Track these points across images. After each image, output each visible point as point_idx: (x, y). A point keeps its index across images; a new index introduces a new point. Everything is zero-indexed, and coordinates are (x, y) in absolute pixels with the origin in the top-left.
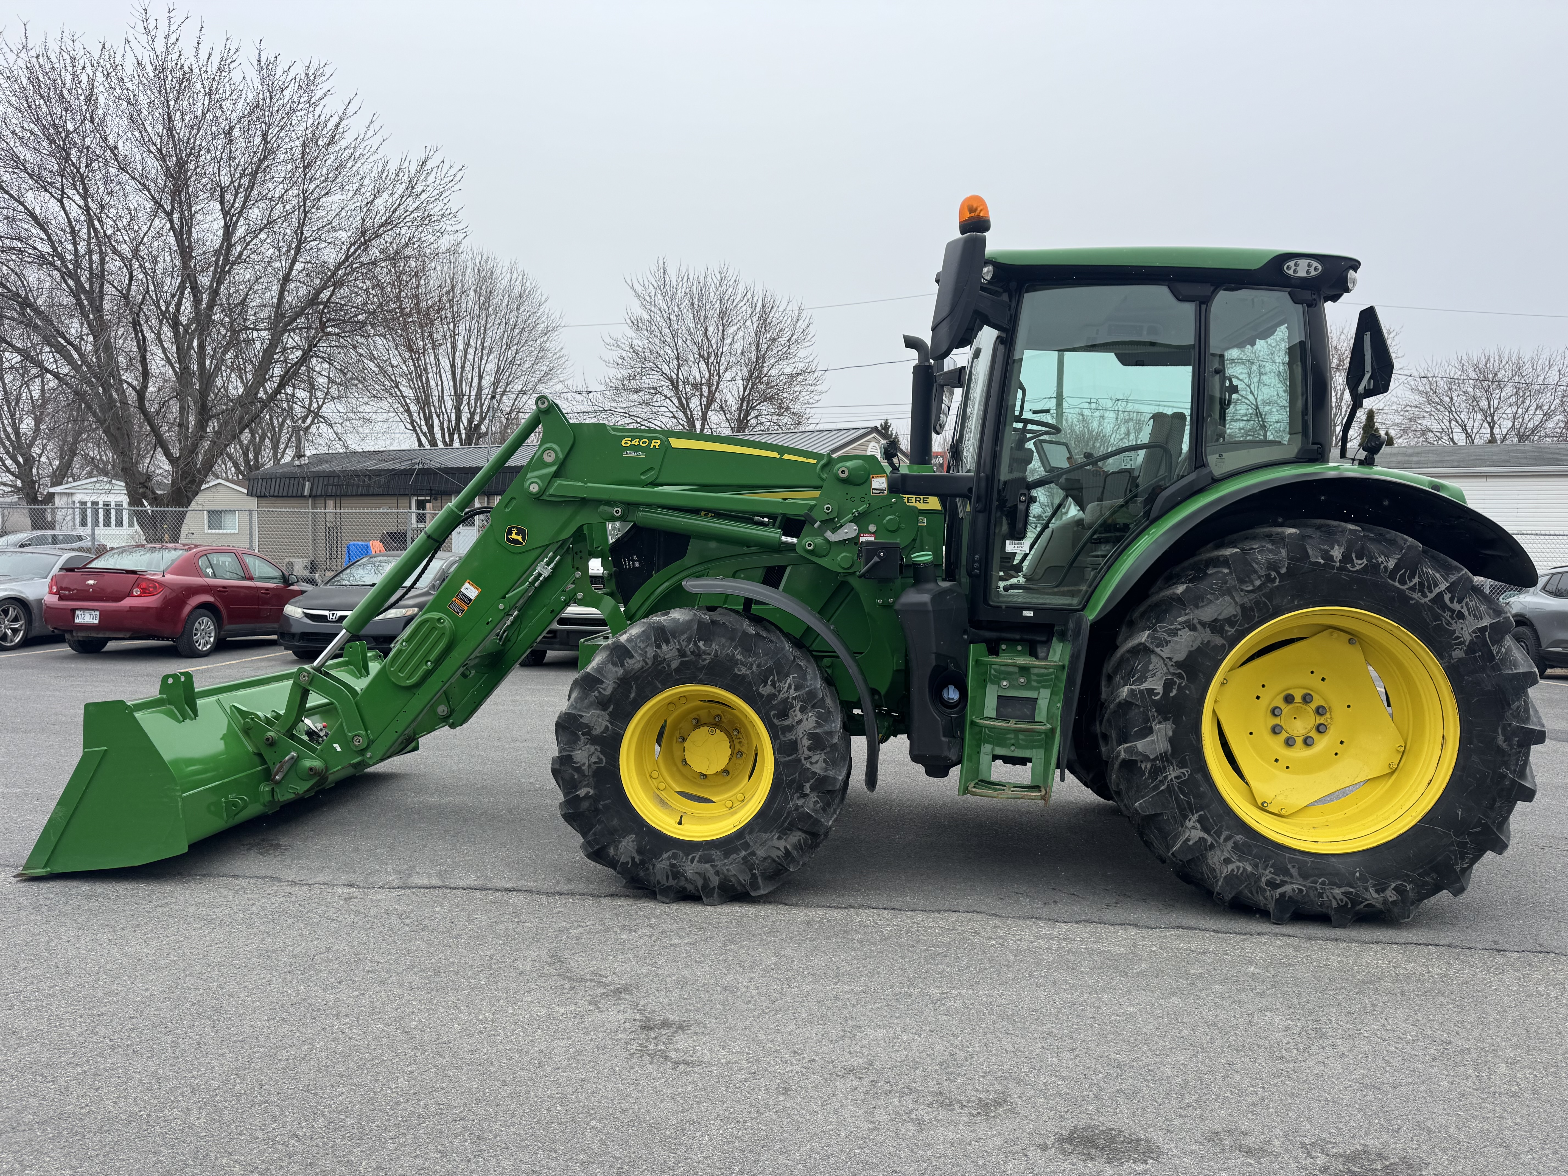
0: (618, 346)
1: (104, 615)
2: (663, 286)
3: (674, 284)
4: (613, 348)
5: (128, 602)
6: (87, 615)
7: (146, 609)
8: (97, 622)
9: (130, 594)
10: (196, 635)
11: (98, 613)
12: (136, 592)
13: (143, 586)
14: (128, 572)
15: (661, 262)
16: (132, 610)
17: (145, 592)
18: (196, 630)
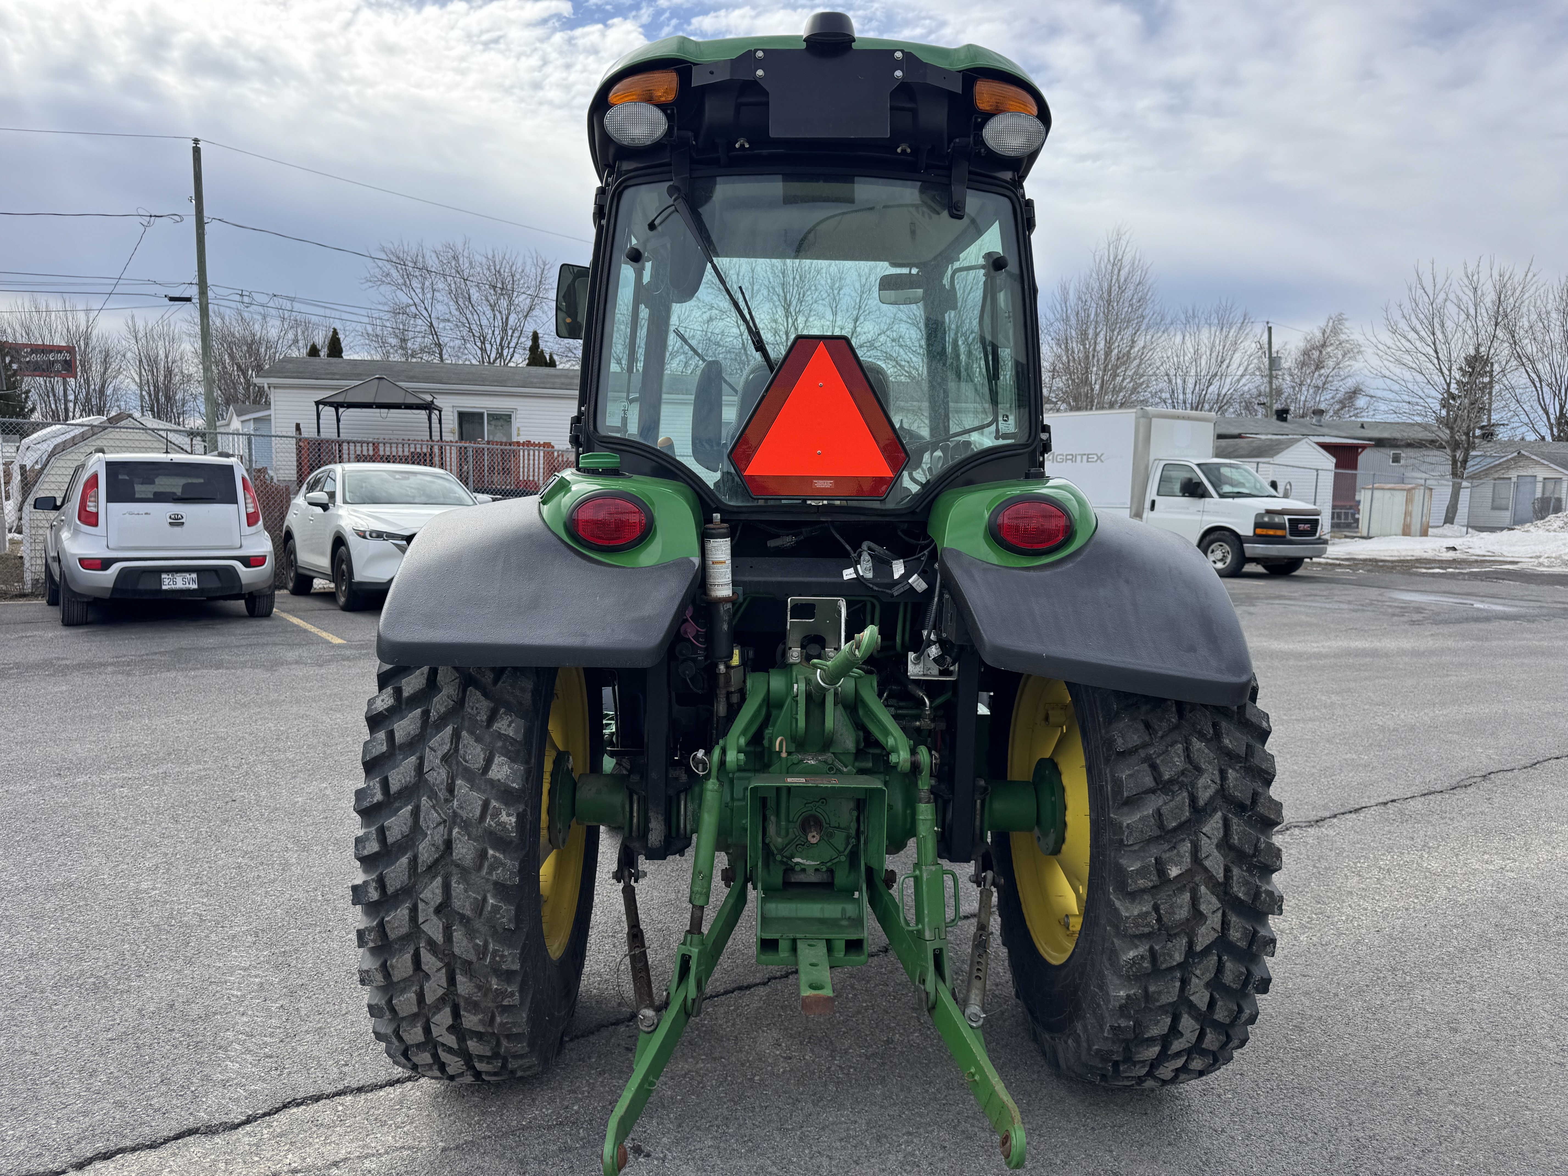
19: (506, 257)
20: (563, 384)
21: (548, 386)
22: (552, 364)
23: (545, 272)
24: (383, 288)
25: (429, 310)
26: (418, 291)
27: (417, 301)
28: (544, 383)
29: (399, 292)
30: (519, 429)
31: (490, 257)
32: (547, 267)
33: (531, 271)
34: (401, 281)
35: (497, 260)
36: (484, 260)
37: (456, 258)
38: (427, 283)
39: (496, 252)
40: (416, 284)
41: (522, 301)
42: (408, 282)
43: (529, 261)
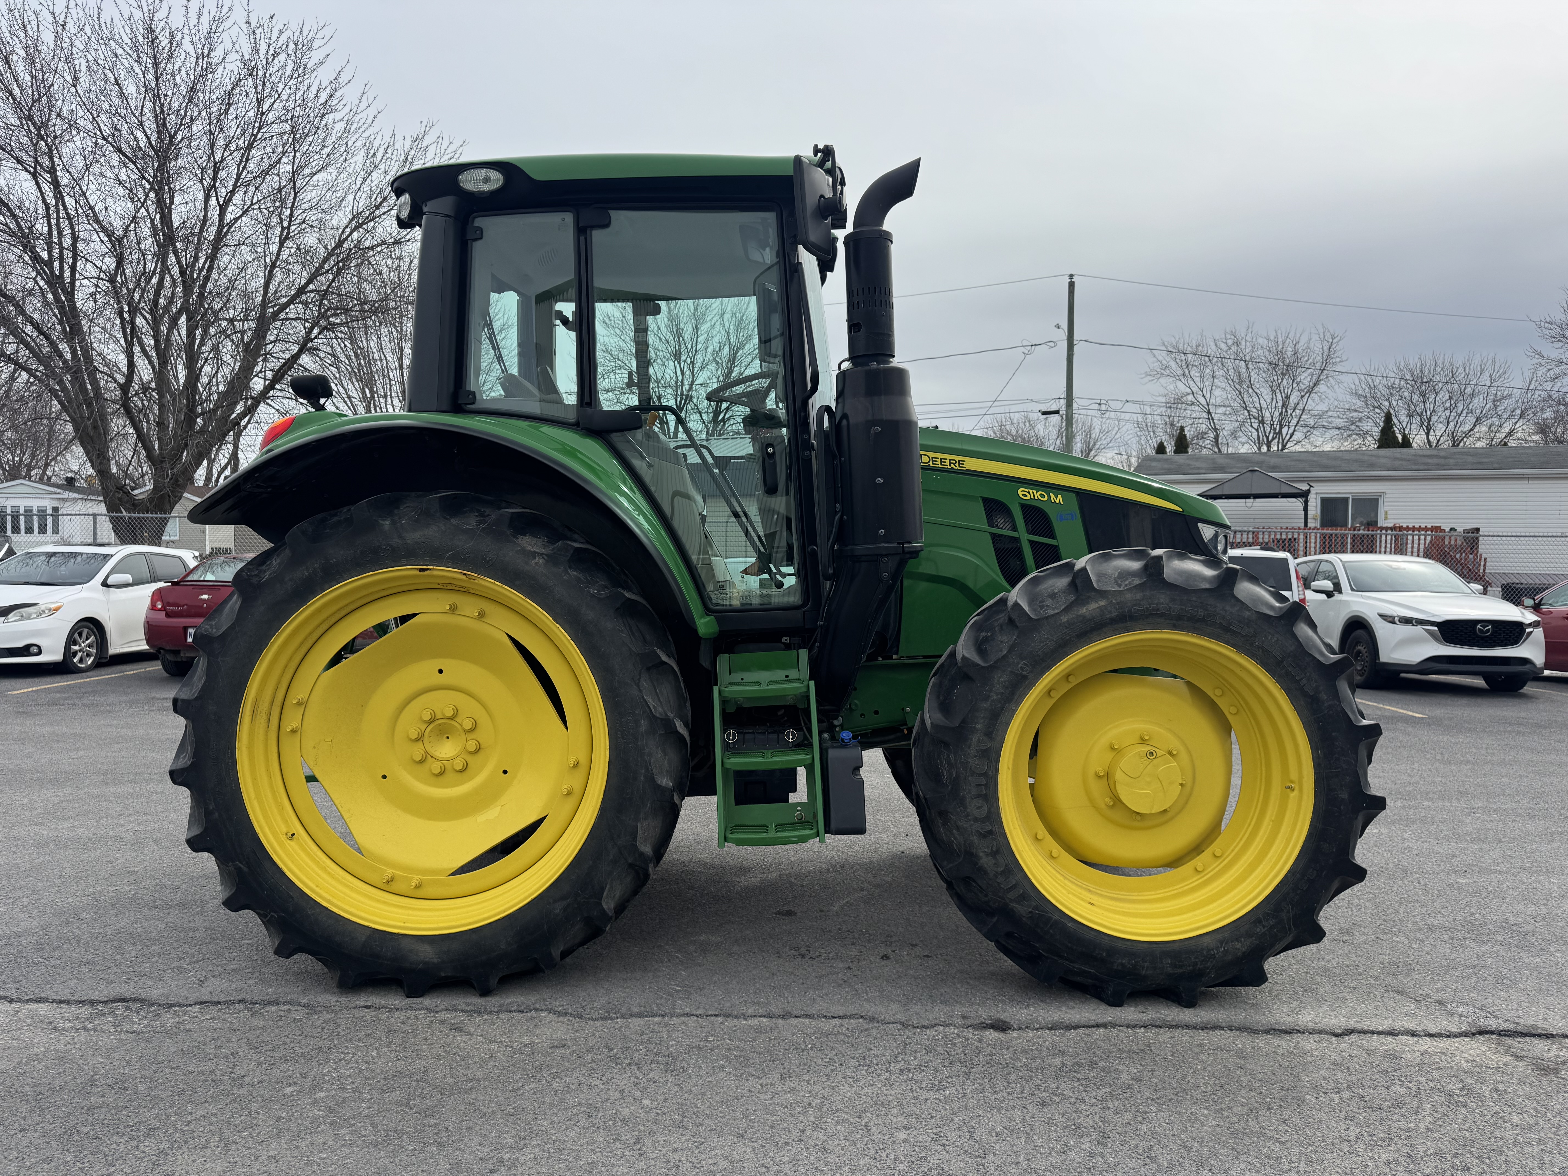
19: (1290, 336)
20: (1438, 464)
22: (1406, 443)
23: (1334, 346)
24: (1163, 380)
25: (1208, 396)
26: (1197, 379)
27: (1195, 389)
29: (1179, 383)
30: (1386, 512)
31: (1272, 338)
32: (1335, 341)
33: (1317, 347)
34: (1179, 372)
35: (1280, 340)
36: (1266, 342)
37: (1237, 343)
38: (1208, 371)
39: (1279, 332)
40: (1195, 373)
41: (1305, 379)
42: (1187, 371)
43: (1315, 337)
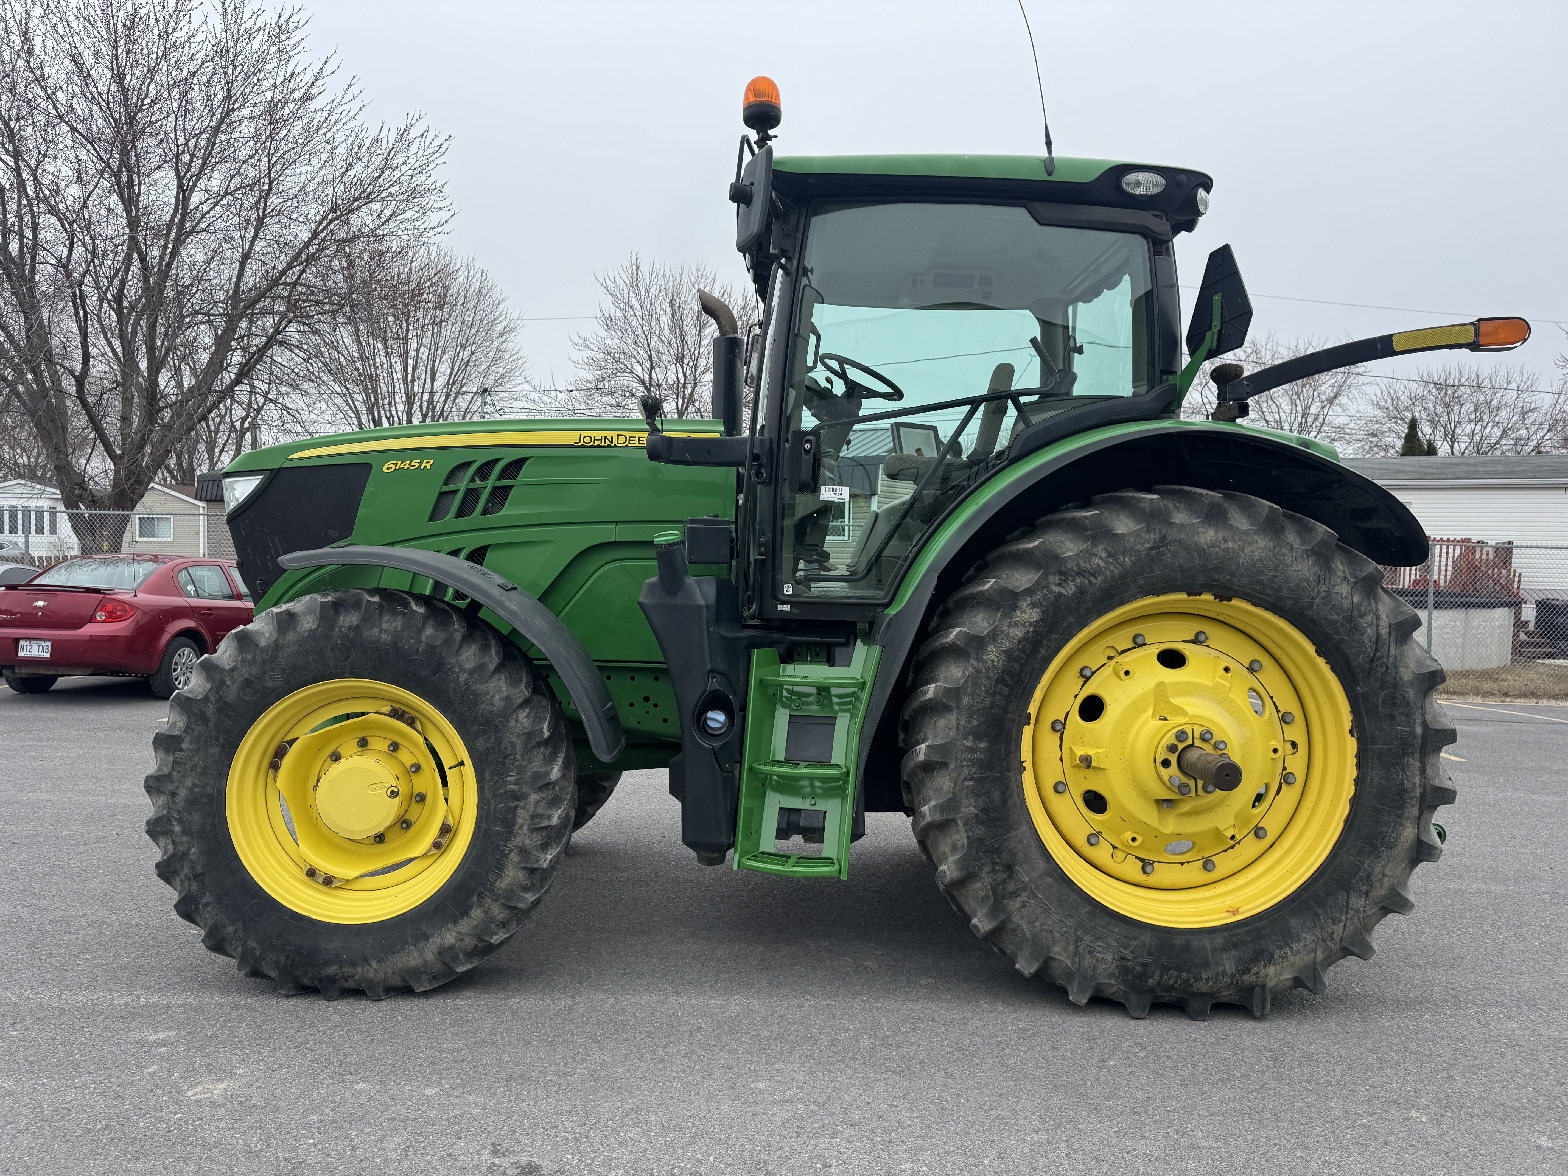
0: (587, 346)
1: (57, 647)
2: (634, 284)
3: (648, 281)
4: (581, 348)
5: (89, 630)
6: (35, 647)
7: (111, 639)
8: (48, 655)
9: (92, 620)
10: (175, 670)
11: (49, 644)
12: (100, 616)
13: (109, 609)
14: (89, 590)
15: (634, 258)
16: (94, 640)
17: (112, 617)
18: (176, 664)
21: (1449, 476)
22: (1432, 450)
28: (1442, 473)
